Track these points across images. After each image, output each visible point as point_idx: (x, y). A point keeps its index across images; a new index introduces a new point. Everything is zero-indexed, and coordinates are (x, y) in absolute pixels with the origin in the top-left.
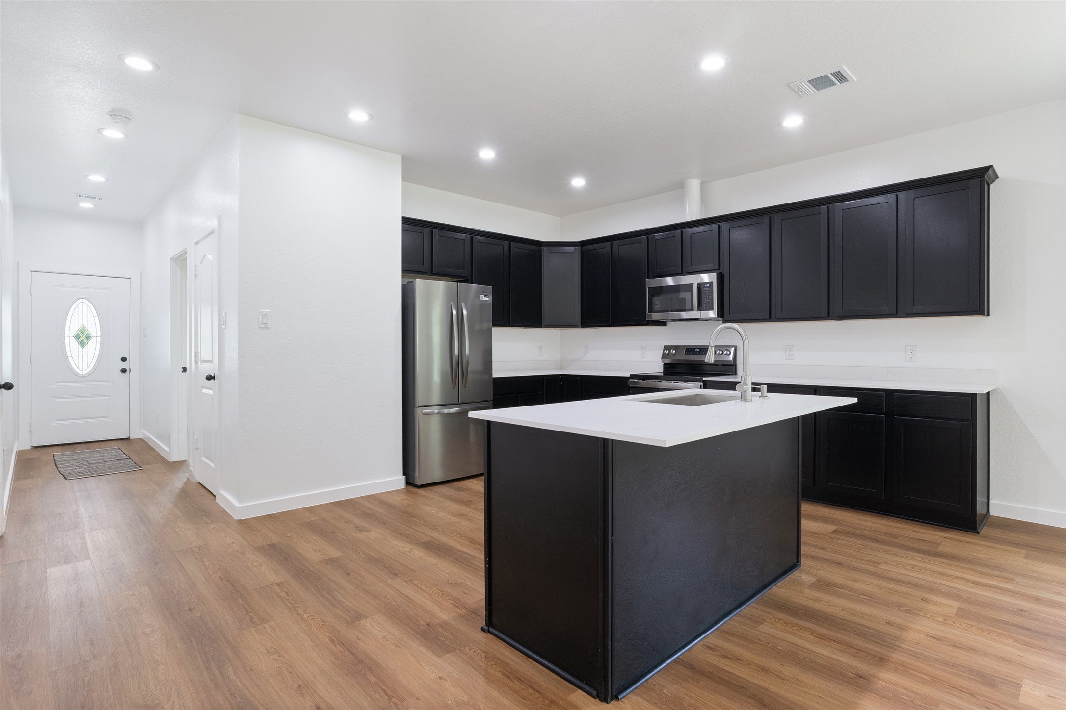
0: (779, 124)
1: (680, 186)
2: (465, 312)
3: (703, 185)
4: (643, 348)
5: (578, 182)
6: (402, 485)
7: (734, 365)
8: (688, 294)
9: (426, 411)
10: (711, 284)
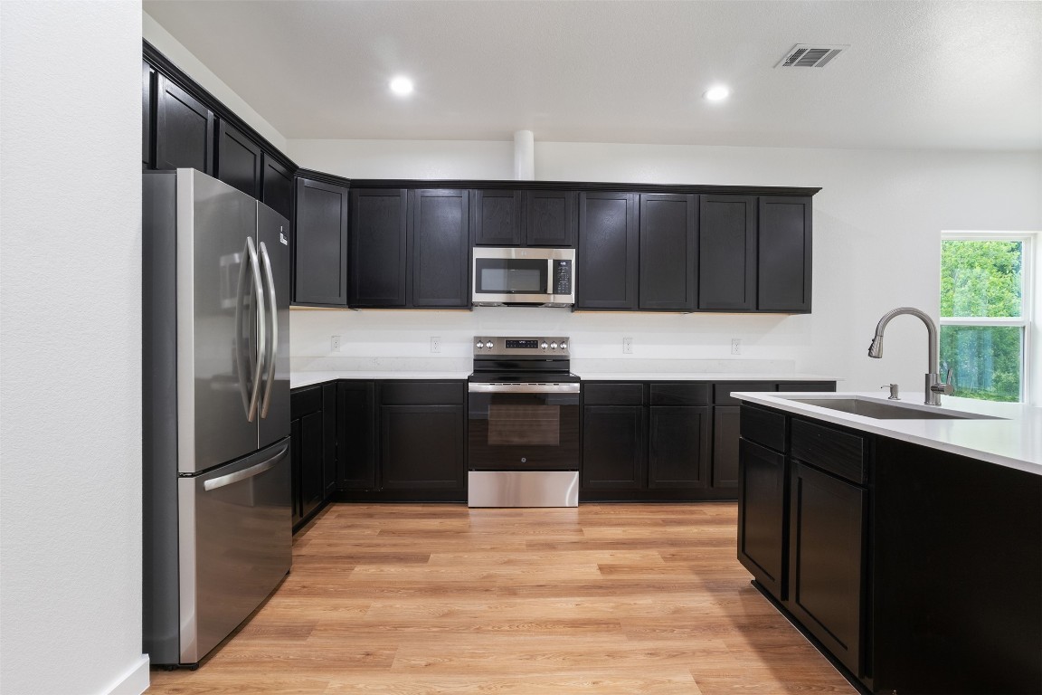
1: (509, 138)
2: (267, 263)
3: (537, 138)
4: (435, 340)
7: (569, 360)
8: (536, 273)
9: (211, 483)
10: (569, 262)
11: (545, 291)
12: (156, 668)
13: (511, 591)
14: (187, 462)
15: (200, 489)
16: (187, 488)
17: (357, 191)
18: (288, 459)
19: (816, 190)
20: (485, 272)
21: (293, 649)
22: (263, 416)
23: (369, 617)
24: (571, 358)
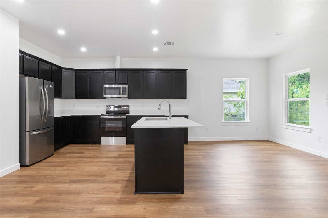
0: (152, 49)
1: (114, 58)
2: (46, 91)
3: (120, 58)
4: (97, 106)
5: (83, 49)
6: (19, 167)
7: (129, 111)
8: (119, 90)
9: (32, 133)
10: (126, 88)
11: (120, 95)
12: (21, 166)
13: (96, 158)
14: (27, 129)
15: (30, 134)
16: (27, 134)
17: (77, 72)
18: (53, 130)
19: (187, 69)
20: (107, 90)
21: (48, 164)
22: (45, 122)
23: (65, 161)
24: (130, 110)
